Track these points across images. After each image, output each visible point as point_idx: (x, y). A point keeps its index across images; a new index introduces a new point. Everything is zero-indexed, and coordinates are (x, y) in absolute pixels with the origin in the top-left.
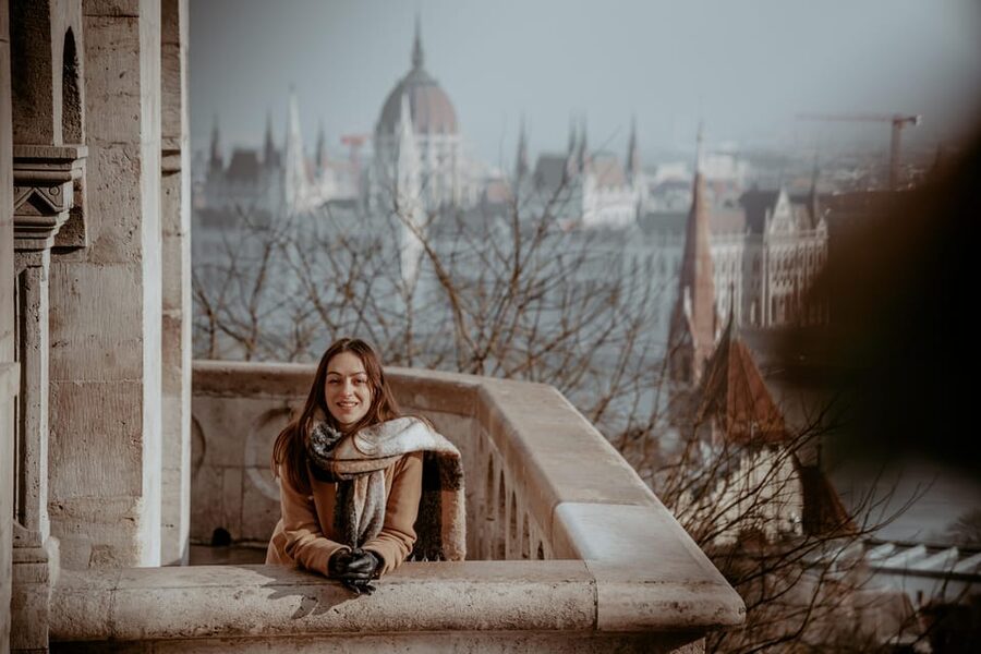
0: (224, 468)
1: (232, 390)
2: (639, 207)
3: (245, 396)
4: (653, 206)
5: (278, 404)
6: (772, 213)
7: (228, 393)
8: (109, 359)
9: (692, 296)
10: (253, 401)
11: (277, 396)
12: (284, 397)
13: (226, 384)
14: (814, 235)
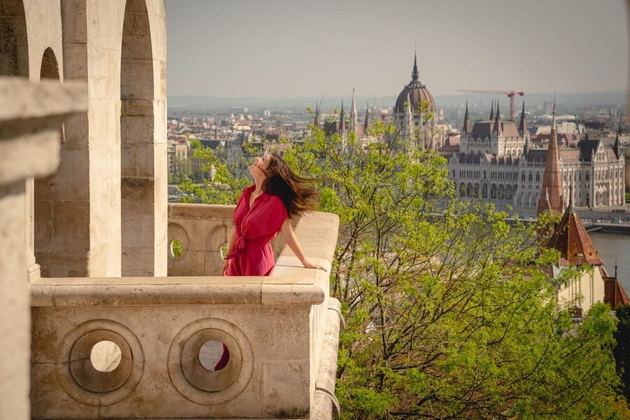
0: (197, 252)
1: (201, 216)
2: (525, 147)
3: (205, 219)
4: (532, 146)
5: (220, 223)
6: (595, 151)
7: (199, 218)
8: (75, 191)
9: (550, 193)
10: (210, 222)
11: (219, 219)
12: (223, 220)
13: (197, 214)
14: (618, 162)
